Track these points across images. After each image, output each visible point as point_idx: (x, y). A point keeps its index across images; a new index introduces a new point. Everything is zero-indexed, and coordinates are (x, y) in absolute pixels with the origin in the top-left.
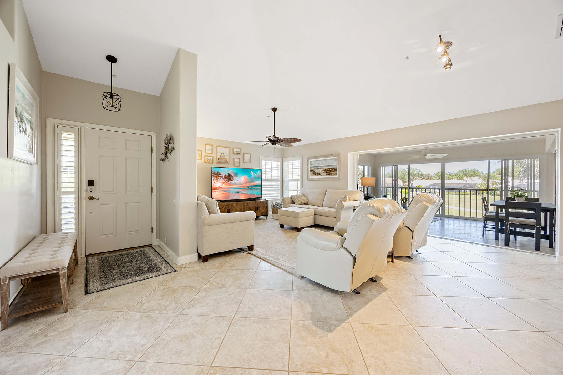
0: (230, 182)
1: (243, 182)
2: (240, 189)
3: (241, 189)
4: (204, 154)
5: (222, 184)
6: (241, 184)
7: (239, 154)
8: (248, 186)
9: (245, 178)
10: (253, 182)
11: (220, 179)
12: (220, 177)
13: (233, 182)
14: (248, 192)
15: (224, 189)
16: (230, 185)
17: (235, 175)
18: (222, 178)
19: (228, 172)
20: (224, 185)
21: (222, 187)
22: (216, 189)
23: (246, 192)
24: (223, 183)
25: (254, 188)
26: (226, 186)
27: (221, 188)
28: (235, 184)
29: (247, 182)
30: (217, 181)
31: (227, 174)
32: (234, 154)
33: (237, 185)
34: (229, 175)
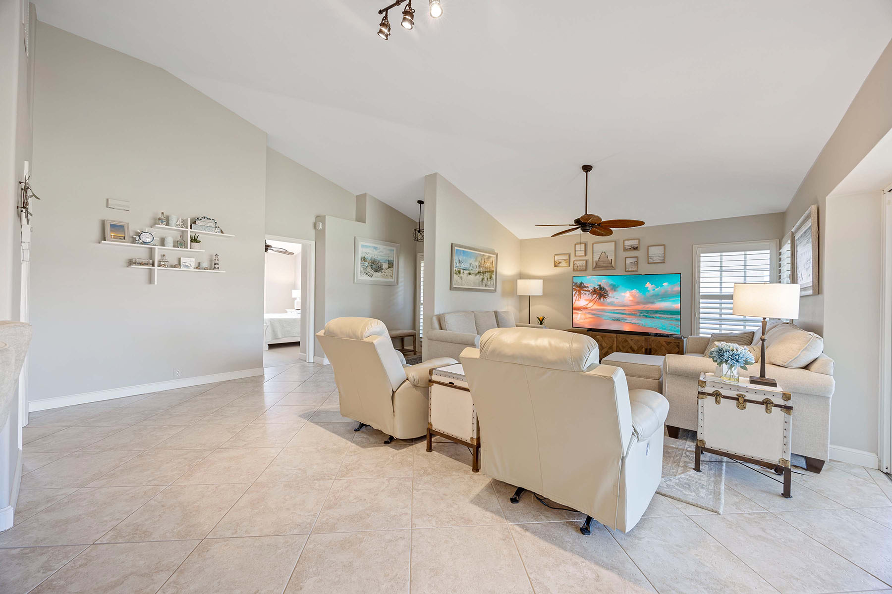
0: (602, 300)
1: (629, 303)
2: (623, 314)
3: (625, 314)
4: (573, 259)
5: (588, 302)
6: (624, 306)
7: (636, 249)
8: (639, 310)
9: (632, 295)
10: (653, 303)
11: (586, 294)
12: (585, 291)
13: (608, 300)
14: (640, 322)
15: (592, 310)
16: (603, 305)
17: (612, 289)
18: (587, 293)
19: (599, 284)
20: (591, 304)
21: (588, 307)
22: (579, 309)
23: (637, 322)
24: (590, 301)
25: (653, 316)
26: (596, 307)
27: (586, 308)
28: (611, 304)
29: (638, 303)
30: (580, 297)
31: (597, 287)
32: (625, 250)
33: (615, 306)
34: (601, 288)
